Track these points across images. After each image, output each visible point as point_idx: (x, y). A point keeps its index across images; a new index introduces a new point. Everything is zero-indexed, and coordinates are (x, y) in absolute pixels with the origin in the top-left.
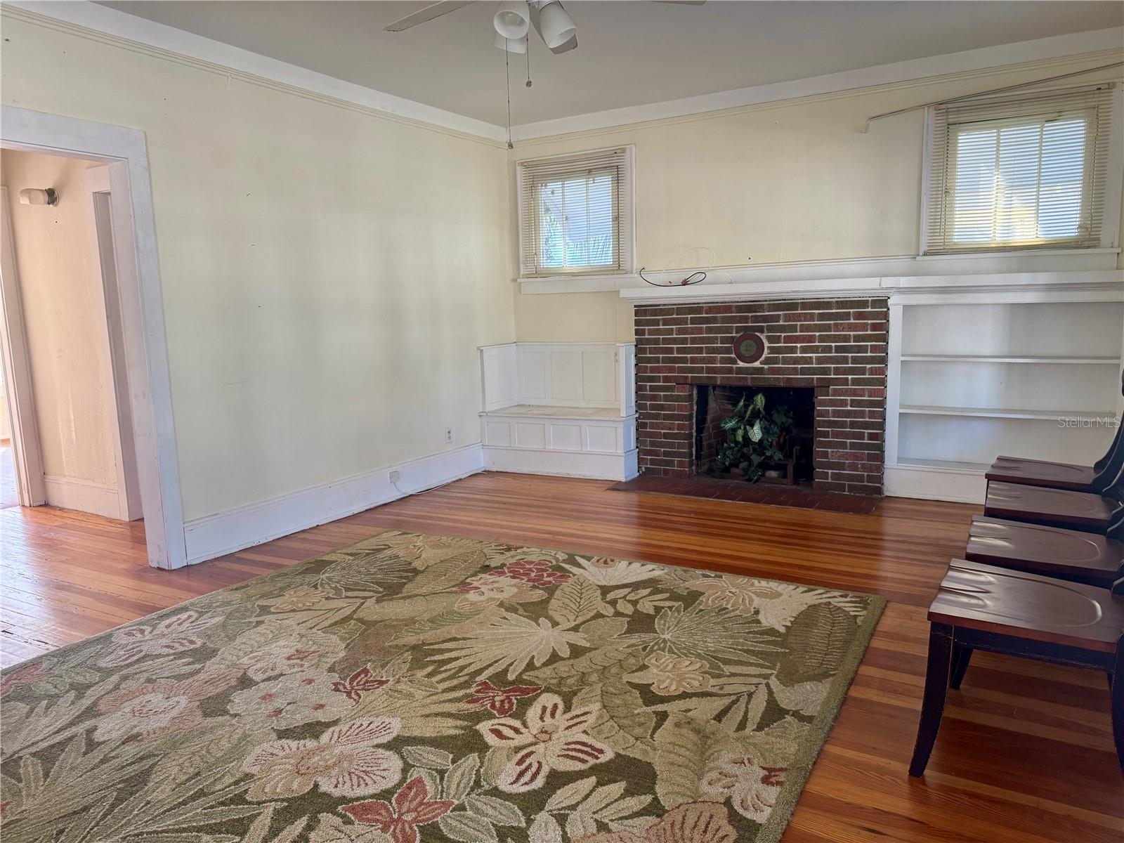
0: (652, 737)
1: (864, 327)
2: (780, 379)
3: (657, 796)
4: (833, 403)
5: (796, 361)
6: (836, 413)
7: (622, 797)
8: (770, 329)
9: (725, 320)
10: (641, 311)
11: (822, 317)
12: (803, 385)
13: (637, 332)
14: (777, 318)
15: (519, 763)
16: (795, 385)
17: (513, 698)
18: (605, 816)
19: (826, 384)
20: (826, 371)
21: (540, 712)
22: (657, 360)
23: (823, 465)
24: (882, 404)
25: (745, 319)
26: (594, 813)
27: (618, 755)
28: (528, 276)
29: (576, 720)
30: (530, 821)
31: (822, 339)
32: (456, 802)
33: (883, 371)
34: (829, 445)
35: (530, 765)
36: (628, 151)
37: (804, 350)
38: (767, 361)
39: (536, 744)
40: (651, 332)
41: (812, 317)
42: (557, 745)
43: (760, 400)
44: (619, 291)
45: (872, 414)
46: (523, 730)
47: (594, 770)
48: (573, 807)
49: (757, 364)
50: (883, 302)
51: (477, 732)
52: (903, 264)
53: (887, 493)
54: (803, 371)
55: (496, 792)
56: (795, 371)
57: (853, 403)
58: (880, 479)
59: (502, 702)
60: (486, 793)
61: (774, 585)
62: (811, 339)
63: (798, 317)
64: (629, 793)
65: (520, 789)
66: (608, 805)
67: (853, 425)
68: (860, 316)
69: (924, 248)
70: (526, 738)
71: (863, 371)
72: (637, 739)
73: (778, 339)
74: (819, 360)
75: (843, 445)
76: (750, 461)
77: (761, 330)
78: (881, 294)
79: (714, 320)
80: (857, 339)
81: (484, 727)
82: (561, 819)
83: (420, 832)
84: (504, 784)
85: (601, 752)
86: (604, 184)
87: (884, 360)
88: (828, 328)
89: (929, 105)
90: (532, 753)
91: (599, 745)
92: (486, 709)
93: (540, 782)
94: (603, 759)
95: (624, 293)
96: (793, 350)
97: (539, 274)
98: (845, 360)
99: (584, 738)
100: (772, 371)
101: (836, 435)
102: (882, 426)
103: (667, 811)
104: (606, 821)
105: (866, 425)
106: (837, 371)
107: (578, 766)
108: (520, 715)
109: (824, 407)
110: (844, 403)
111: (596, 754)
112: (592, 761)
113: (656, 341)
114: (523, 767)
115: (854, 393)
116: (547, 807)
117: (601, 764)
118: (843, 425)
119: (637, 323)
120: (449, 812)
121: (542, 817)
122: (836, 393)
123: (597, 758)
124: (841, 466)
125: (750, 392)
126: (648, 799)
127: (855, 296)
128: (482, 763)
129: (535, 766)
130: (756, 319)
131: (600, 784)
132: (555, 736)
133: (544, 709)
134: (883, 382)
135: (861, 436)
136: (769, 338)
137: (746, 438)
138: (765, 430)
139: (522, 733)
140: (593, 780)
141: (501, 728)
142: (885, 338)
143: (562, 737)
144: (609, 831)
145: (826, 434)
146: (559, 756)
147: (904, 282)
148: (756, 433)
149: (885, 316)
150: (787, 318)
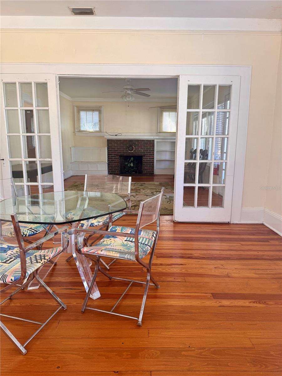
1: (151, 145)
2: (137, 154)
4: (146, 159)
5: (140, 151)
6: (146, 160)
8: (135, 145)
9: (126, 143)
10: (108, 141)
11: (144, 143)
12: (140, 155)
13: (108, 145)
14: (136, 143)
16: (139, 155)
19: (144, 155)
20: (144, 153)
22: (112, 151)
23: (144, 170)
24: (154, 158)
25: (130, 143)
28: (78, 132)
31: (144, 147)
33: (154, 153)
34: (145, 166)
36: (102, 108)
37: (141, 149)
38: (134, 151)
40: (111, 145)
41: (142, 143)
43: (132, 159)
44: (104, 137)
45: (152, 160)
49: (132, 152)
50: (154, 141)
52: (155, 134)
53: (155, 174)
54: (141, 153)
56: (139, 153)
57: (149, 159)
58: (153, 172)
62: (142, 147)
63: (140, 143)
67: (149, 162)
68: (150, 143)
69: (158, 132)
71: (151, 153)
73: (136, 147)
74: (143, 151)
75: (148, 166)
76: (131, 170)
77: (133, 145)
78: (153, 139)
79: (124, 143)
80: (150, 147)
86: (96, 114)
87: (154, 151)
88: (145, 145)
89: (159, 107)
95: (105, 137)
96: (139, 149)
97: (80, 131)
98: (148, 151)
100: (135, 153)
101: (146, 164)
102: (154, 162)
105: (151, 162)
106: (146, 153)
109: (144, 159)
110: (148, 158)
113: (112, 147)
115: (149, 157)
118: (147, 162)
119: (108, 143)
122: (146, 157)
124: (147, 170)
125: (130, 157)
127: (149, 139)
130: (132, 143)
134: (154, 155)
135: (150, 164)
136: (134, 147)
137: (130, 166)
138: (133, 164)
142: (154, 147)
145: (144, 164)
147: (157, 137)
148: (132, 165)
149: (154, 143)
150: (138, 143)
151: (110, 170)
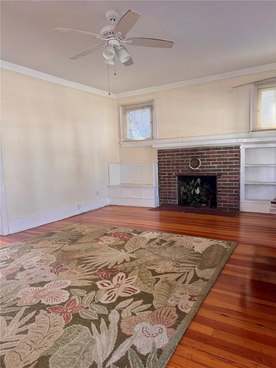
0: (154, 286)
1: (232, 156)
2: (205, 173)
3: (153, 305)
4: (222, 181)
5: (210, 167)
6: (224, 184)
7: (141, 305)
8: (202, 157)
9: (187, 154)
10: (160, 152)
11: (218, 152)
12: (213, 175)
13: (158, 159)
14: (203, 153)
15: (108, 294)
16: (210, 175)
17: (109, 274)
18: (135, 311)
19: (220, 175)
20: (220, 170)
21: (117, 278)
22: (165, 168)
23: (220, 202)
24: (239, 181)
25: (193, 154)
26: (131, 310)
27: (142, 292)
28: (124, 142)
29: (129, 281)
30: (109, 312)
31: (218, 160)
32: (86, 306)
33: (239, 170)
34: (222, 195)
35: (112, 295)
36: (155, 101)
37: (213, 163)
38: (201, 167)
39: (115, 288)
40: (163, 159)
41: (215, 153)
42: (122, 288)
43: (199, 180)
44: (152, 146)
45: (235, 184)
46: (111, 284)
47: (133, 296)
48: (124, 308)
49: (197, 168)
50: (238, 147)
51: (96, 284)
52: (245, 135)
53: (241, 211)
54: (212, 170)
55: (99, 303)
56: (210, 170)
57: (229, 181)
58: (239, 206)
59: (105, 275)
60: (96, 304)
61: (200, 239)
62: (215, 160)
63: (211, 153)
64: (144, 303)
65: (108, 302)
66: (136, 307)
67: (229, 188)
68: (230, 152)
69: (251, 129)
70: (112, 286)
71: (232, 170)
72: (148, 287)
73: (204, 160)
74: (218, 167)
75: (226, 195)
76: (196, 200)
77: (198, 157)
78: (237, 144)
79: (183, 154)
80: (230, 159)
81: (98, 283)
82: (120, 312)
83: (73, 316)
84: (102, 301)
85: (136, 290)
86: (147, 111)
87: (239, 166)
88: (220, 156)
89: (252, 83)
90: (113, 291)
91: (135, 288)
92: (100, 278)
93: (114, 300)
94: (136, 293)
95: (154, 146)
96: (209, 164)
97: (127, 141)
98: (226, 167)
99: (131, 286)
100: (202, 171)
101: (224, 191)
102: (239, 188)
103: (156, 309)
104: (135, 312)
105: (234, 188)
106: (224, 170)
107: (128, 295)
108: (111, 279)
109: (220, 182)
110: (226, 181)
111: (134, 291)
112: (133, 294)
113: (165, 162)
114: (109, 295)
115: (229, 177)
116: (116, 308)
117: (136, 294)
118: (226, 188)
119: (158, 156)
120: (83, 309)
121: (114, 311)
122: (223, 177)
123: (135, 292)
124: (226, 202)
125: (196, 178)
126: (150, 305)
127: (229, 145)
128: (96, 294)
129: (114, 295)
130: (197, 154)
131: (134, 300)
132: (121, 286)
133: (119, 277)
134: (239, 174)
135: (232, 192)
136: (201, 160)
137: (194, 193)
138: (201, 190)
139: (110, 285)
140: (132, 299)
141: (104, 283)
142: (239, 159)
143: (124, 286)
144: (136, 315)
145: (220, 191)
146: (122, 292)
147: (245, 140)
148: (198, 191)
149: (239, 152)
150: (207, 153)
151: (163, 198)
